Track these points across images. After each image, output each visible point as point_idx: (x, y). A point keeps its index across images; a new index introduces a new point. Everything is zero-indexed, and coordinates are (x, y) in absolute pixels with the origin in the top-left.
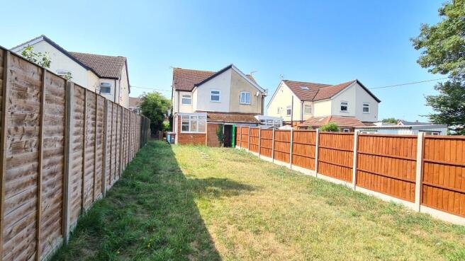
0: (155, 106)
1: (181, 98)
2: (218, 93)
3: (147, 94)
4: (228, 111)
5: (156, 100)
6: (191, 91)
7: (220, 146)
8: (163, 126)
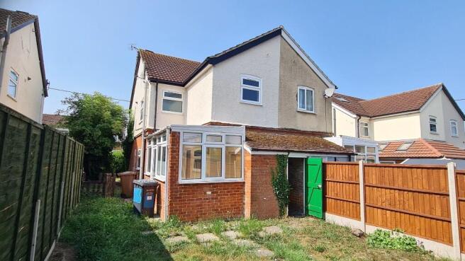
0: (97, 119)
1: (162, 97)
2: (256, 84)
3: (81, 96)
4: (276, 126)
5: (100, 109)
6: (183, 85)
7: (281, 214)
8: (112, 157)
